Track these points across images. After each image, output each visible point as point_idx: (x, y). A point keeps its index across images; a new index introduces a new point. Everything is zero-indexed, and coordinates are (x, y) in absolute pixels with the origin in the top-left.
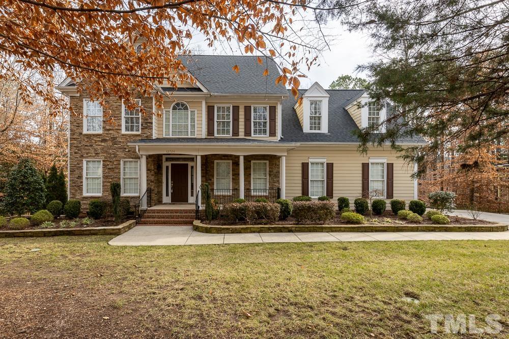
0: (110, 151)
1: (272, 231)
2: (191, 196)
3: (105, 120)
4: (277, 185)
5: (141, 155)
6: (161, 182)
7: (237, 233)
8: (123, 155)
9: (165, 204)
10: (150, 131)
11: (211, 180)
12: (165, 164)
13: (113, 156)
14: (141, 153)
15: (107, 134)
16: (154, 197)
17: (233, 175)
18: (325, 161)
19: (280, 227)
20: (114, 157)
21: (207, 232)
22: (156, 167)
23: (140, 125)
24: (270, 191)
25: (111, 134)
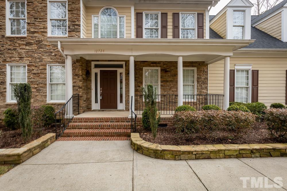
0: (35, 55)
1: (257, 155)
2: (121, 103)
3: (29, 22)
4: (205, 91)
5: (66, 55)
6: (90, 89)
7: (205, 158)
8: (49, 60)
9: (94, 111)
10: (77, 34)
11: (139, 87)
12: (94, 71)
13: (38, 60)
14: (66, 53)
15: (31, 37)
16: (82, 104)
17: (161, 82)
18: (250, 68)
19: (268, 149)
20: (40, 62)
21: (157, 157)
22: (85, 73)
23: (67, 28)
24: (198, 97)
25: (35, 37)
